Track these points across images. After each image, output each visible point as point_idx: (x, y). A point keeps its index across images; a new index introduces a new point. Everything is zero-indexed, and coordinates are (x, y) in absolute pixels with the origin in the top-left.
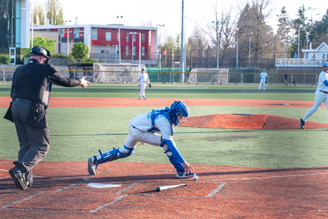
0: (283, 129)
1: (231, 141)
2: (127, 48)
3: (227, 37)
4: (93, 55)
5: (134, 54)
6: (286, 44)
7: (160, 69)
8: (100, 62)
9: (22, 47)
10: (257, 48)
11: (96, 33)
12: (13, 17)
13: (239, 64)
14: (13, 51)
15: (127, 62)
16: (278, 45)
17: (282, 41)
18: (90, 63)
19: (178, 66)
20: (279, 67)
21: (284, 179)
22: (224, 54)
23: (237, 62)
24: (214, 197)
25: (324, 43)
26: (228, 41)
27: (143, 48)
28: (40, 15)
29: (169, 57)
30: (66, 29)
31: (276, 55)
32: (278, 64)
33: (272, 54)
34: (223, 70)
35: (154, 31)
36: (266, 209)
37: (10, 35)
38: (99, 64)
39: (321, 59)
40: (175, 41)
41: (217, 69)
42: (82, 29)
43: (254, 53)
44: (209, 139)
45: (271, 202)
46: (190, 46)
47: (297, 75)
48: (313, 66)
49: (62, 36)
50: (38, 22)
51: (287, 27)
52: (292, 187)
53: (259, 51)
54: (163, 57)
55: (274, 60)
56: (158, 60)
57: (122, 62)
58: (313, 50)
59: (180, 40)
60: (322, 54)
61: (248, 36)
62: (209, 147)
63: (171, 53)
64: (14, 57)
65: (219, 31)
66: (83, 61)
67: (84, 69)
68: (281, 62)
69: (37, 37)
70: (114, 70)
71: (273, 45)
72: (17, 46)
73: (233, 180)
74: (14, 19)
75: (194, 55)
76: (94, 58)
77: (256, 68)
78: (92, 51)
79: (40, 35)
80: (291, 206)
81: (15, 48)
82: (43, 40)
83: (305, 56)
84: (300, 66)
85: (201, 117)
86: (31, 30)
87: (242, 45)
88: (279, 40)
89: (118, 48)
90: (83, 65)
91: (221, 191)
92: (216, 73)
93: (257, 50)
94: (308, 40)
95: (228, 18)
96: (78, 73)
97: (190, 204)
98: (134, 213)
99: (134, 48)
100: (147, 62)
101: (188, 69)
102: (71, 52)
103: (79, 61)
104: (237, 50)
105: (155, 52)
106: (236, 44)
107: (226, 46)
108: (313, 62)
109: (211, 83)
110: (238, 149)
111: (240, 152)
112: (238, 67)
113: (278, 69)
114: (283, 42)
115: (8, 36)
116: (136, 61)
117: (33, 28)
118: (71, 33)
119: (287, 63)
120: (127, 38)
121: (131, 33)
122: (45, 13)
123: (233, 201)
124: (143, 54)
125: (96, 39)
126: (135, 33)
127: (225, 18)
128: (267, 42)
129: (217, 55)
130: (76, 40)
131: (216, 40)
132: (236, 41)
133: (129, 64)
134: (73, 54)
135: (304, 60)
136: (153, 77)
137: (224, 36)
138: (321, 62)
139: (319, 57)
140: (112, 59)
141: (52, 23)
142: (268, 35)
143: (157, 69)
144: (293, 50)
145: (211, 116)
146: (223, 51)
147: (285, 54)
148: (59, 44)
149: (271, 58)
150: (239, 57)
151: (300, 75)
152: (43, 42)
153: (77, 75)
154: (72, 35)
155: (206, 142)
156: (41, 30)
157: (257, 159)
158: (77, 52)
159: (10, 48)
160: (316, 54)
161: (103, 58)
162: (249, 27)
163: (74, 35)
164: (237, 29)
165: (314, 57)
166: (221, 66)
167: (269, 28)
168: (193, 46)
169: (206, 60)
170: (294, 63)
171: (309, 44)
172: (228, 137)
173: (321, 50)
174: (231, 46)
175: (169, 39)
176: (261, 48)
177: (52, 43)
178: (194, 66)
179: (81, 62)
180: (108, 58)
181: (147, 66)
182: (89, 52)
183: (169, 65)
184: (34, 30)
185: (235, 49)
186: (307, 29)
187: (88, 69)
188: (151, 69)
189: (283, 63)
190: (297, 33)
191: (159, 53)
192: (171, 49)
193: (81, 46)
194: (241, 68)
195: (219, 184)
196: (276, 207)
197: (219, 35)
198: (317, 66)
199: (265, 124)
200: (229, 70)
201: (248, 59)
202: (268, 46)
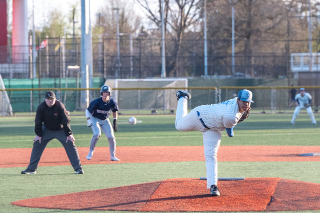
3: (182, 7)
6: (312, 20)
7: (36, 83)
13: (209, 67)
16: (295, 24)
17: (304, 14)
19: (75, 74)
20: (300, 73)
22: (177, 46)
23: (206, 64)
26: (184, 18)
29: (55, 55)
31: (293, 45)
32: (297, 64)
33: (282, 45)
34: (175, 81)
41: (163, 79)
43: (242, 43)
46: (101, 30)
53: (253, 37)
55: (287, 57)
56: (31, 63)
59: (78, 18)
61: (229, 5)
68: (302, 60)
71: (285, 23)
75: (111, 48)
77: (248, 76)
85: (132, 188)
87: (216, 24)
92: (161, 87)
93: (248, 37)
100: (6, 67)
101: (98, 80)
104: (205, 37)
106: (202, 23)
107: (180, 28)
109: (150, 112)
112: (209, 74)
113: (296, 76)
114: (306, 17)
119: (317, 64)
128: (271, 18)
129: (161, 49)
132: (201, 17)
136: (20, 101)
142: (273, 2)
143: (28, 82)
145: (152, 184)
146: (174, 40)
147: (312, 44)
149: (279, 52)
150: (210, 52)
166: (171, 71)
168: (107, 29)
169: (137, 59)
174: (191, 28)
175: (54, 15)
176: (258, 31)
178: (112, 74)
181: (5, 76)
183: (55, 73)
185: (201, 35)
188: (15, 83)
189: (308, 63)
192: (58, 39)
194: (215, 76)
197: (164, 5)
199: (272, 199)
200: (189, 82)
201: (231, 56)
202: (274, 27)
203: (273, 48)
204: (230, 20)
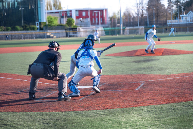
0: (172, 55)
1: (146, 62)
2: (93, 19)
3: (142, 11)
4: (77, 24)
5: (97, 22)
6: (172, 13)
7: (110, 28)
8: (81, 27)
9: (42, 21)
10: (157, 16)
11: (78, 13)
12: (37, 7)
14: (37, 24)
15: (94, 26)
16: (168, 14)
17: (170, 11)
18: (75, 27)
19: (119, 26)
20: (169, 25)
21: (173, 79)
23: (148, 23)
24: (139, 90)
25: (190, 11)
26: (143, 13)
27: (101, 19)
28: (50, 6)
29: (114, 22)
30: (63, 12)
31: (167, 18)
32: (168, 23)
33: (165, 18)
34: (141, 27)
35: (106, 10)
36: (165, 95)
37: (36, 16)
38: (80, 28)
39: (190, 19)
40: (117, 14)
41: (138, 27)
42: (71, 11)
43: (156, 18)
44: (136, 62)
45: (167, 91)
46: (125, 16)
47: (178, 28)
48: (186, 23)
49: (61, 15)
50: (49, 9)
51: (172, 4)
52: (177, 83)
53: (159, 17)
54: (111, 22)
55: (166, 21)
56: (109, 24)
57: (91, 26)
58: (186, 15)
59: (119, 14)
60: (190, 17)
61: (153, 10)
62: (136, 66)
63: (115, 20)
64: (38, 27)
65: (138, 8)
66: (72, 27)
67: (73, 31)
69: (49, 16)
70: (88, 30)
71: (166, 13)
72: (40, 21)
73: (148, 81)
74: (37, 8)
75: (127, 20)
76: (77, 25)
78: (76, 21)
79: (51, 15)
80: (177, 93)
81: (38, 23)
82: (52, 17)
83: (182, 18)
84: (179, 23)
85: (132, 51)
86: (46, 13)
87: (150, 14)
88: (168, 11)
89: (89, 20)
90: (72, 29)
91: (142, 87)
92: (138, 29)
94: (183, 10)
95: (142, 1)
96: (70, 33)
97: (127, 94)
98: (100, 100)
99: (97, 19)
100: (104, 25)
101: (124, 28)
102: (66, 23)
103: (70, 27)
104: (148, 17)
105: (107, 20)
106: (147, 14)
107: (142, 15)
108: (186, 21)
109: (136, 34)
110: (150, 66)
111: (151, 67)
112: (149, 25)
113: (168, 25)
115: (35, 17)
116: (98, 25)
117: (47, 12)
118: (65, 14)
119: (173, 22)
120: (93, 14)
121: (95, 12)
122: (52, 4)
123: (149, 92)
124: (101, 22)
125: (78, 15)
126: (97, 11)
127: (141, 1)
128: (163, 12)
129: (138, 20)
130: (68, 17)
131: (137, 13)
133: (94, 27)
134: (67, 24)
135: (181, 20)
136: (107, 33)
137: (141, 11)
138: (190, 21)
139: (189, 19)
140: (86, 25)
141: (56, 9)
142: (163, 9)
143: (108, 29)
144: (175, 16)
145: (136, 50)
146: (141, 18)
147: (172, 18)
148: (60, 19)
149: (165, 20)
150: (149, 21)
151: (180, 28)
152: (52, 18)
153: (69, 34)
154: (66, 14)
155: (134, 64)
156: (51, 13)
157: (160, 70)
158: (69, 23)
159: (36, 23)
160: (187, 17)
161: (82, 25)
162: (153, 5)
163: (67, 14)
164: (147, 7)
165: (186, 18)
166: (140, 25)
167: (163, 5)
168: (126, 16)
169: (133, 23)
170: (176, 22)
171: (183, 12)
172: (145, 60)
173: (189, 15)
174: (144, 15)
175: (114, 13)
176: (160, 15)
177: (57, 19)
178: (127, 26)
179: (71, 27)
180: (84, 24)
181: (104, 27)
182: (75, 22)
183: (114, 26)
184: (48, 13)
185: (147, 17)
186: (182, 5)
187: (75, 31)
188: (106, 29)
189: (171, 22)
190: (177, 7)
191: (109, 21)
192: (115, 19)
193: (71, 20)
195: (141, 83)
196: (170, 94)
197: (138, 10)
198: (188, 23)
199: (163, 53)
200: (145, 28)
201: (153, 21)
202: (163, 14)
203: (163, 19)
204: (153, 14)
